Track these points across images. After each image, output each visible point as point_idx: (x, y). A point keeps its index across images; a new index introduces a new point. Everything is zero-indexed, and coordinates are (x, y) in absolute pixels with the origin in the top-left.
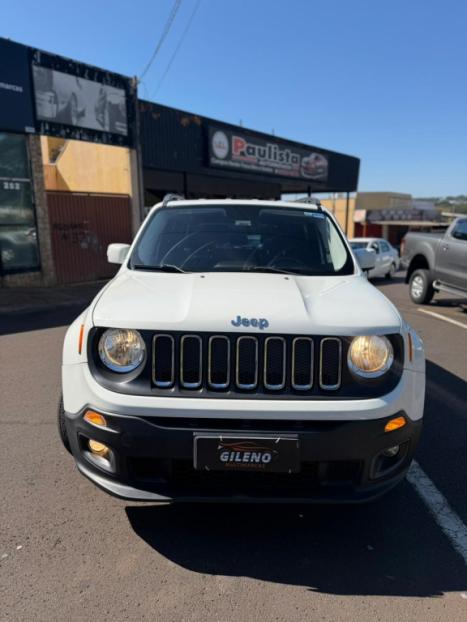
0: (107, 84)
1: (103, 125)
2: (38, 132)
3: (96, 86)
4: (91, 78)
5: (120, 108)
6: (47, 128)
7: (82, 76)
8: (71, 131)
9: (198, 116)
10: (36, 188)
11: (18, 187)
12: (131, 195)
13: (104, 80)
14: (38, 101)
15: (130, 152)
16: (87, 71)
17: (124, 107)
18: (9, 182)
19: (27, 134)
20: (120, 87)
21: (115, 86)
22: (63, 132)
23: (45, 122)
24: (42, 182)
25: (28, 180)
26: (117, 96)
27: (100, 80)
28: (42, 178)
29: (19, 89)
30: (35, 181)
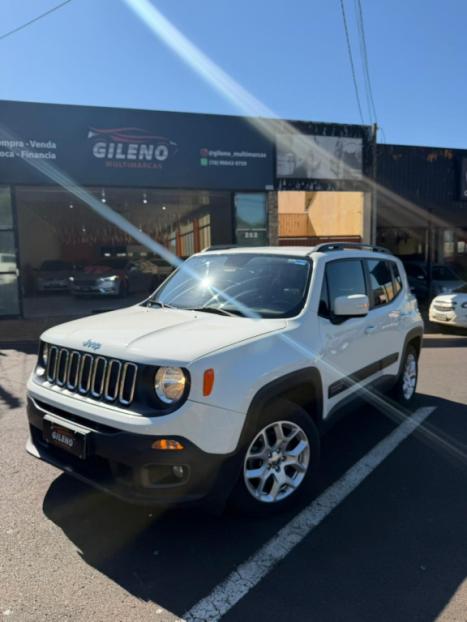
0: (344, 136)
1: (337, 174)
2: (276, 189)
3: (334, 139)
4: (329, 134)
5: (356, 156)
6: (285, 183)
7: (320, 134)
8: (306, 183)
9: (449, 149)
10: (270, 235)
11: (256, 235)
12: (362, 236)
13: (342, 133)
14: (278, 163)
15: (364, 195)
16: (325, 129)
17: (361, 154)
18: (249, 232)
19: (267, 192)
20: (358, 137)
21: (352, 136)
22: (298, 186)
23: (283, 179)
24: (276, 230)
25: (265, 230)
26: (354, 145)
27: (337, 134)
28: (277, 227)
29: (264, 155)
30: (270, 229)
